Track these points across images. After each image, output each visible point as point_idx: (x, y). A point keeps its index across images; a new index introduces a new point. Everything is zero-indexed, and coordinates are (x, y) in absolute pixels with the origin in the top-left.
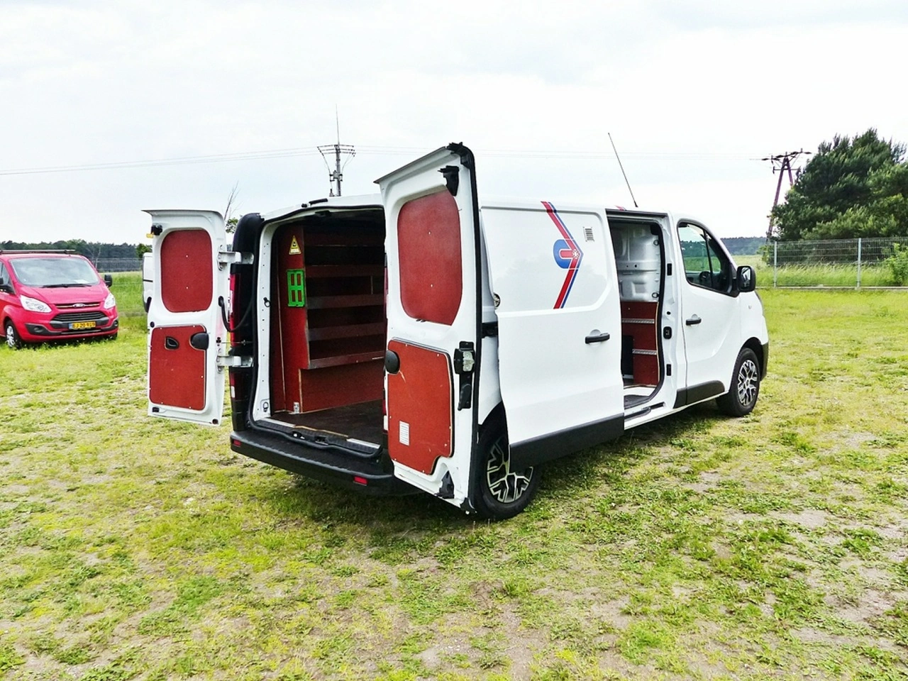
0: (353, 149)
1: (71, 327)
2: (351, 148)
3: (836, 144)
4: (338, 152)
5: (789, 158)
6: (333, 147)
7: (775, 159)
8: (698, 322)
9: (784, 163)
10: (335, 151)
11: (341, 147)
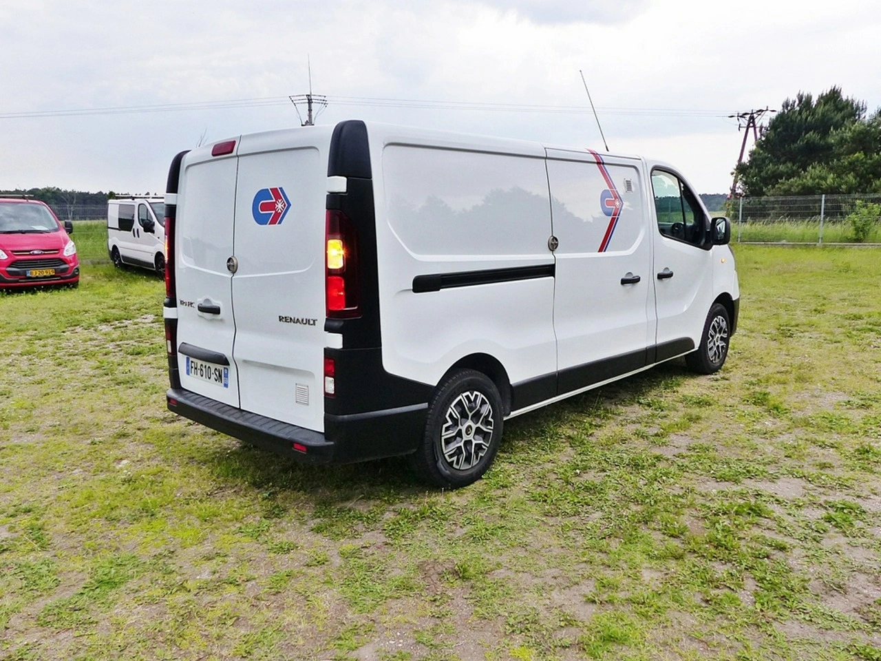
0: (325, 99)
1: (28, 275)
2: (323, 98)
3: (800, 101)
4: (310, 102)
5: (755, 115)
6: (305, 97)
7: (741, 117)
8: (670, 275)
9: (749, 121)
10: (307, 101)
11: (312, 97)
